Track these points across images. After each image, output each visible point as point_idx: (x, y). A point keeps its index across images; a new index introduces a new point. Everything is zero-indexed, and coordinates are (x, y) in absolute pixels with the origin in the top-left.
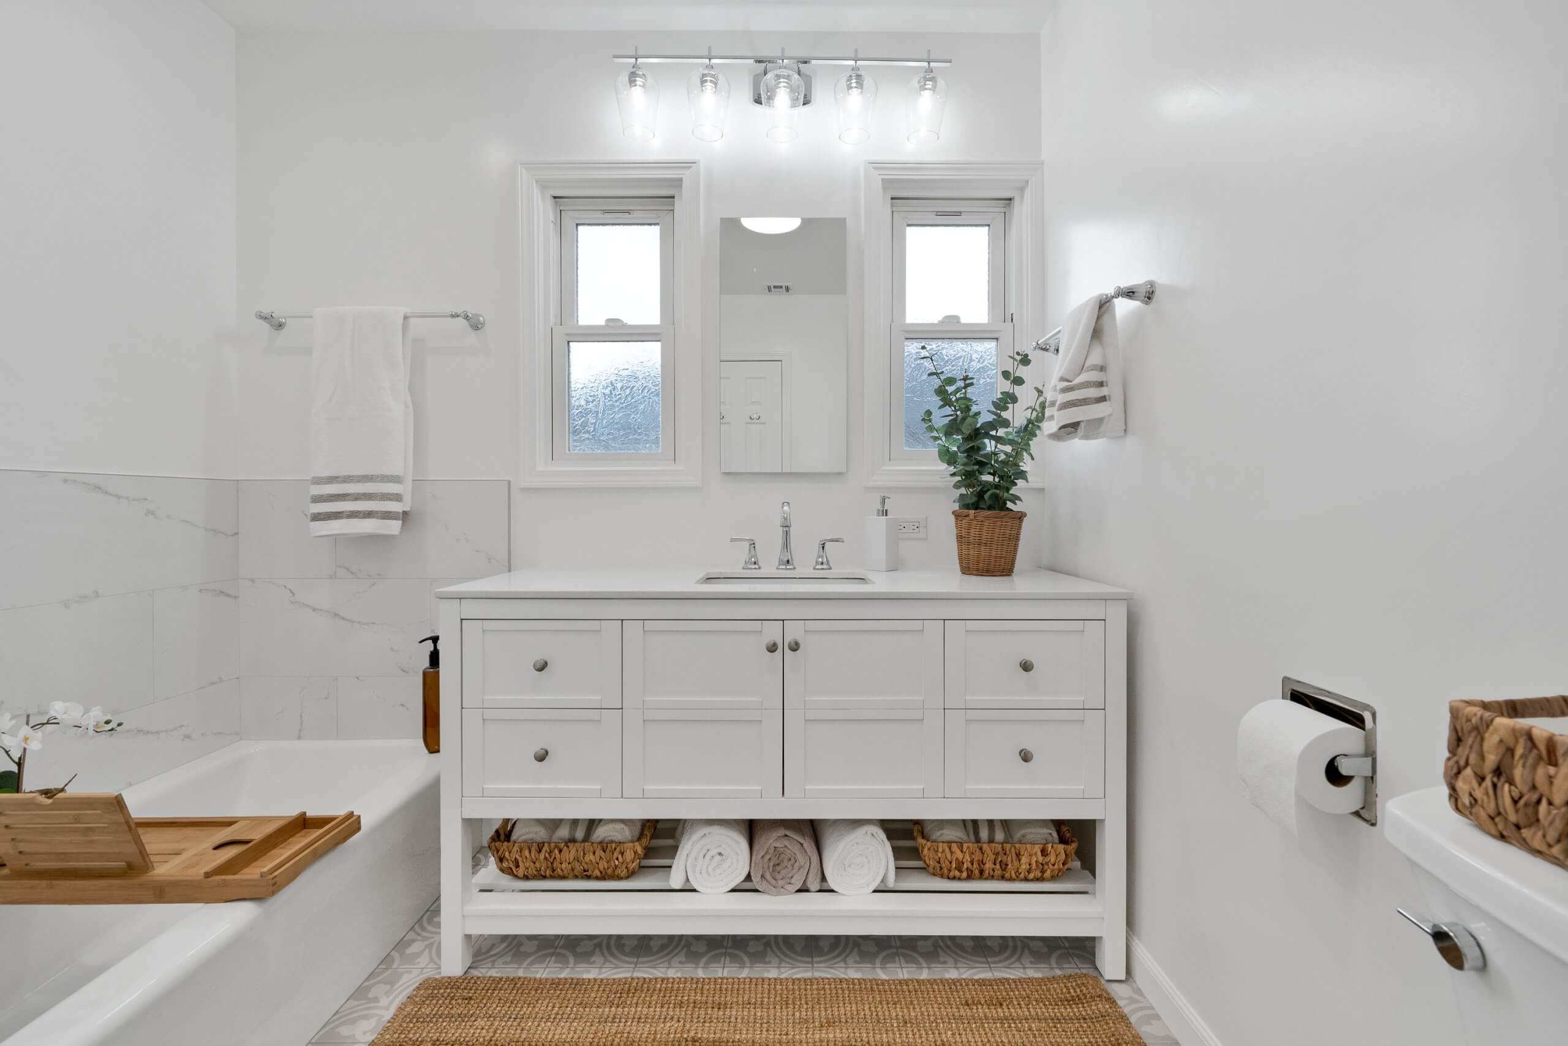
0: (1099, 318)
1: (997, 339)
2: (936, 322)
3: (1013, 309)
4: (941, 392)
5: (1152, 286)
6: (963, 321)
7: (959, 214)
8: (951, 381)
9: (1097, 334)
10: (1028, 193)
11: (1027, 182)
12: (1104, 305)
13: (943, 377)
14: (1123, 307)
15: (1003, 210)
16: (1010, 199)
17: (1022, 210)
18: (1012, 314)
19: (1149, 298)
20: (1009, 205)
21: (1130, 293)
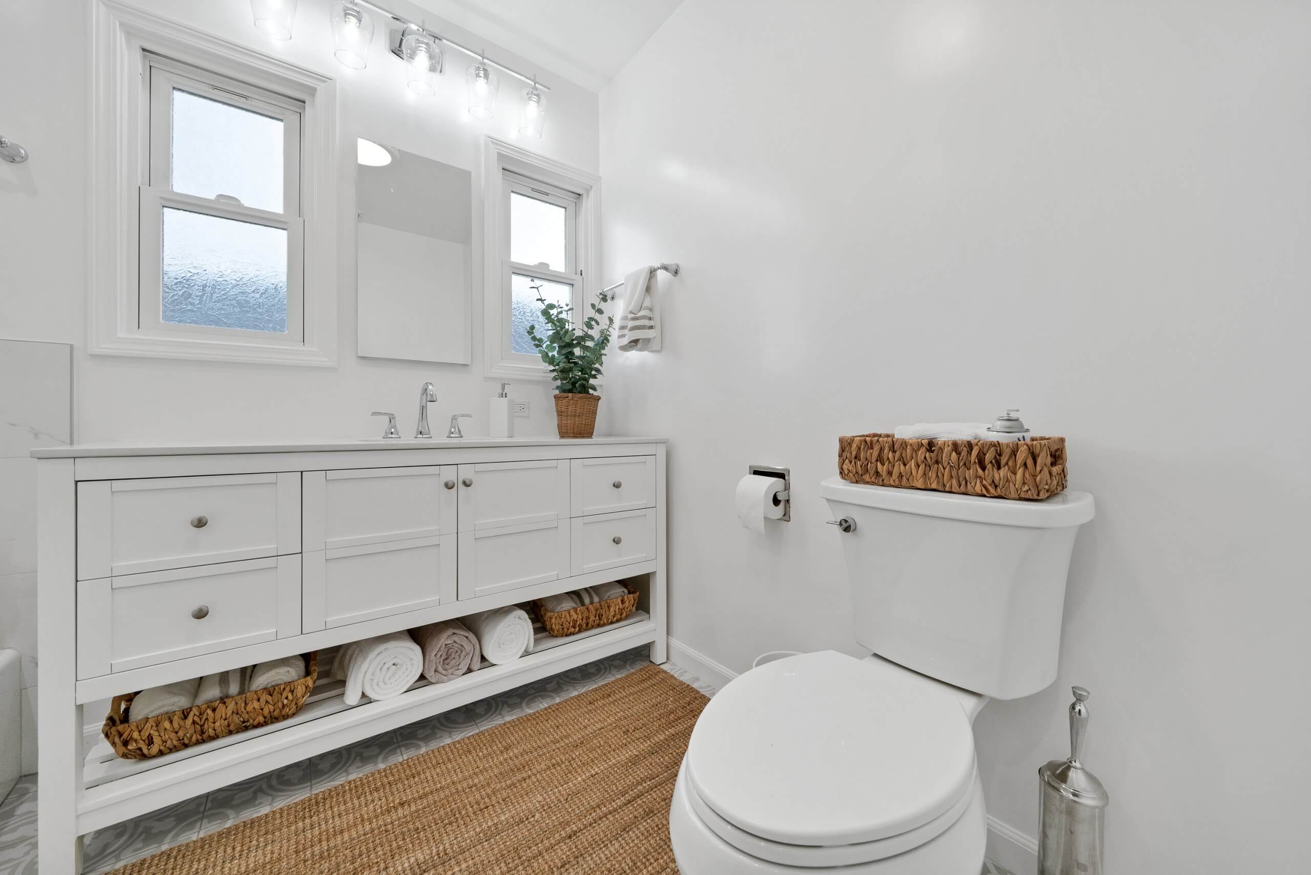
0: (650, 279)
1: (572, 285)
2: (532, 264)
3: (582, 266)
4: (545, 313)
5: (678, 267)
6: (551, 268)
7: (547, 194)
8: (551, 306)
9: (648, 289)
10: (592, 193)
11: (591, 187)
12: (652, 272)
13: (546, 303)
14: (661, 275)
15: (575, 200)
16: (580, 195)
17: (588, 204)
18: (581, 271)
19: (676, 273)
20: (579, 198)
21: (665, 268)
